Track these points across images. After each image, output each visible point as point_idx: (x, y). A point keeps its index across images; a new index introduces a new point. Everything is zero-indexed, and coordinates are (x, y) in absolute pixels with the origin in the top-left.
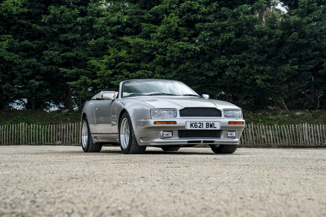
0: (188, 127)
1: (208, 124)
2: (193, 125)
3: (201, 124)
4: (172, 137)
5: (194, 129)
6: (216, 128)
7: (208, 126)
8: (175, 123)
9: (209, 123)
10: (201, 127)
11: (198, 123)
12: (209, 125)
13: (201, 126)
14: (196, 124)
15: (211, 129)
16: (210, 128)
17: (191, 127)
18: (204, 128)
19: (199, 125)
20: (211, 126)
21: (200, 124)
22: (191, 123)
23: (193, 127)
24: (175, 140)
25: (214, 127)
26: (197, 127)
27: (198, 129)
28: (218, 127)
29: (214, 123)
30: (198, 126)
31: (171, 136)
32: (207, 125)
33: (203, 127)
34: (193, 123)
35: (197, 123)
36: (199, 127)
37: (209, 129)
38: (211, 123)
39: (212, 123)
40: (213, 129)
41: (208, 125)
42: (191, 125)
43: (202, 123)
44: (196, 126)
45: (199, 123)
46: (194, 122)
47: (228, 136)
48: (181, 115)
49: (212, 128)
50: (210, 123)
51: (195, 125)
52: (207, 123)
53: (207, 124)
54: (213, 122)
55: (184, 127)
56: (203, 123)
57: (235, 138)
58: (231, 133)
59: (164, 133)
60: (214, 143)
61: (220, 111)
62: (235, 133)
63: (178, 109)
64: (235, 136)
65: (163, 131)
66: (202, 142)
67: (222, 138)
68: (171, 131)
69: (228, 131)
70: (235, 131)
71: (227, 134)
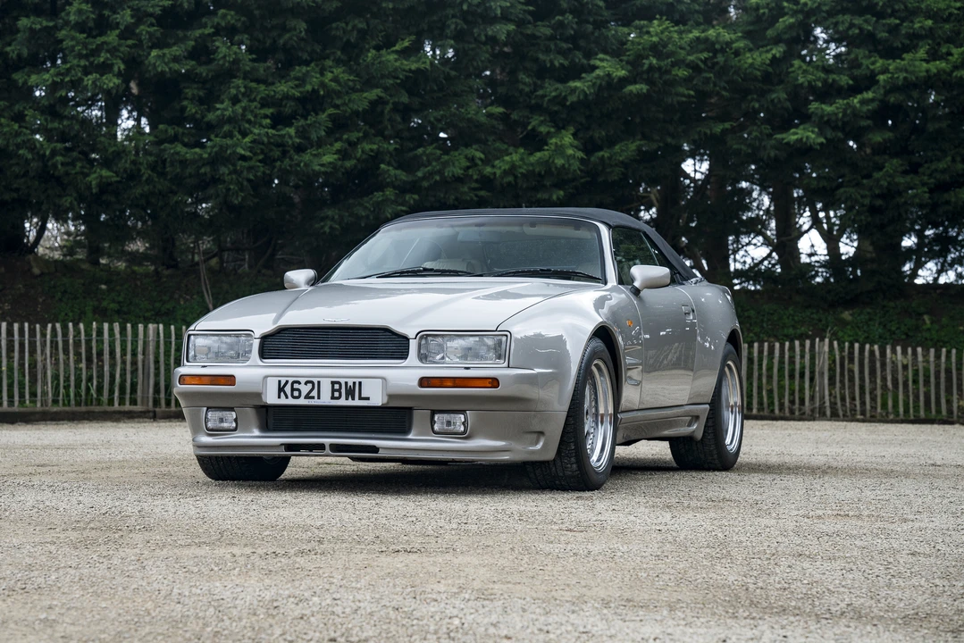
0: (271, 398)
1: (337, 387)
2: (288, 389)
3: (315, 385)
4: (235, 429)
5: (291, 401)
6: (368, 399)
7: (336, 394)
8: (230, 379)
9: (343, 381)
10: (313, 398)
11: (303, 380)
12: (343, 391)
13: (314, 393)
14: (296, 386)
15: (350, 403)
16: (347, 399)
17: (279, 397)
18: (326, 399)
19: (305, 389)
20: (350, 393)
21: (310, 386)
22: (280, 382)
23: (287, 397)
25: (361, 398)
26: (298, 397)
27: (302, 401)
28: (375, 397)
29: (360, 383)
30: (304, 393)
31: (234, 425)
32: (333, 391)
33: (319, 398)
34: (287, 382)
35: (299, 383)
36: (307, 397)
37: (342, 402)
38: (350, 384)
39: (354, 383)
40: (357, 402)
41: (339, 390)
42: (281, 389)
43: (315, 380)
44: (296, 394)
45: (306, 383)
46: (291, 380)
47: (436, 427)
48: (263, 354)
49: (353, 399)
50: (346, 383)
51: (293, 390)
52: (333, 383)
53: (333, 387)
54: (357, 381)
55: (258, 395)
56: (319, 382)
57: (465, 436)
58: (446, 417)
59: (210, 414)
60: (377, 452)
61: (407, 339)
62: (462, 416)
63: (258, 333)
64: (462, 429)
65: (209, 408)
66: (327, 447)
67: (410, 437)
68: (231, 409)
69: (434, 412)
70: (463, 412)
71: (433, 422)
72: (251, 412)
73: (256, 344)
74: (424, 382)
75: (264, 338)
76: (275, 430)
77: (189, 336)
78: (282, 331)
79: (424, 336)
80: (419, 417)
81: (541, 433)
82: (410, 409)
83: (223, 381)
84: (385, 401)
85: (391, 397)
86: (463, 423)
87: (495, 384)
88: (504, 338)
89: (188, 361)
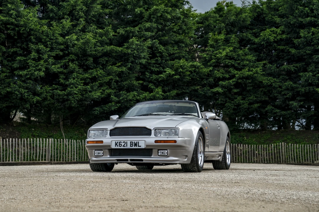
0: (113, 147)
1: (132, 143)
2: (118, 144)
3: (126, 143)
4: (103, 156)
5: (119, 147)
6: (141, 146)
7: (132, 145)
8: (102, 142)
9: (133, 142)
10: (125, 146)
11: (122, 142)
12: (134, 144)
13: (126, 145)
14: (120, 143)
15: (135, 147)
16: (135, 146)
17: (116, 146)
18: (129, 147)
19: (123, 144)
20: (136, 145)
21: (124, 143)
22: (116, 142)
23: (118, 146)
24: (107, 158)
25: (138, 146)
27: (122, 147)
28: (143, 146)
29: (138, 142)
30: (123, 145)
31: (102, 154)
32: (131, 144)
33: (127, 146)
34: (118, 142)
35: (121, 142)
36: (123, 146)
37: (133, 147)
39: (137, 142)
40: (137, 147)
41: (132, 144)
42: (116, 144)
43: (126, 142)
44: (120, 145)
45: (123, 142)
46: (119, 142)
47: (159, 154)
48: (111, 135)
49: (136, 146)
50: (134, 142)
51: (119, 144)
52: (131, 142)
53: (131, 143)
54: (137, 141)
55: (110, 146)
56: (127, 142)
57: (167, 156)
58: (162, 151)
59: (96, 152)
60: (143, 161)
61: (151, 130)
62: (166, 151)
63: (109, 129)
64: (166, 154)
65: (95, 150)
66: (129, 160)
67: (152, 157)
68: (102, 150)
69: (159, 150)
70: (167, 150)
71: (158, 153)
72: (107, 151)
73: (109, 132)
74: (156, 141)
75: (111, 130)
76: (114, 156)
77: (89, 130)
78: (116, 128)
79: (155, 129)
80: (155, 151)
81: (187, 156)
82: (152, 149)
83: (99, 142)
84: (145, 147)
85: (147, 146)
86: (167, 153)
87: (175, 142)
88: (177, 130)
89: (89, 137)
